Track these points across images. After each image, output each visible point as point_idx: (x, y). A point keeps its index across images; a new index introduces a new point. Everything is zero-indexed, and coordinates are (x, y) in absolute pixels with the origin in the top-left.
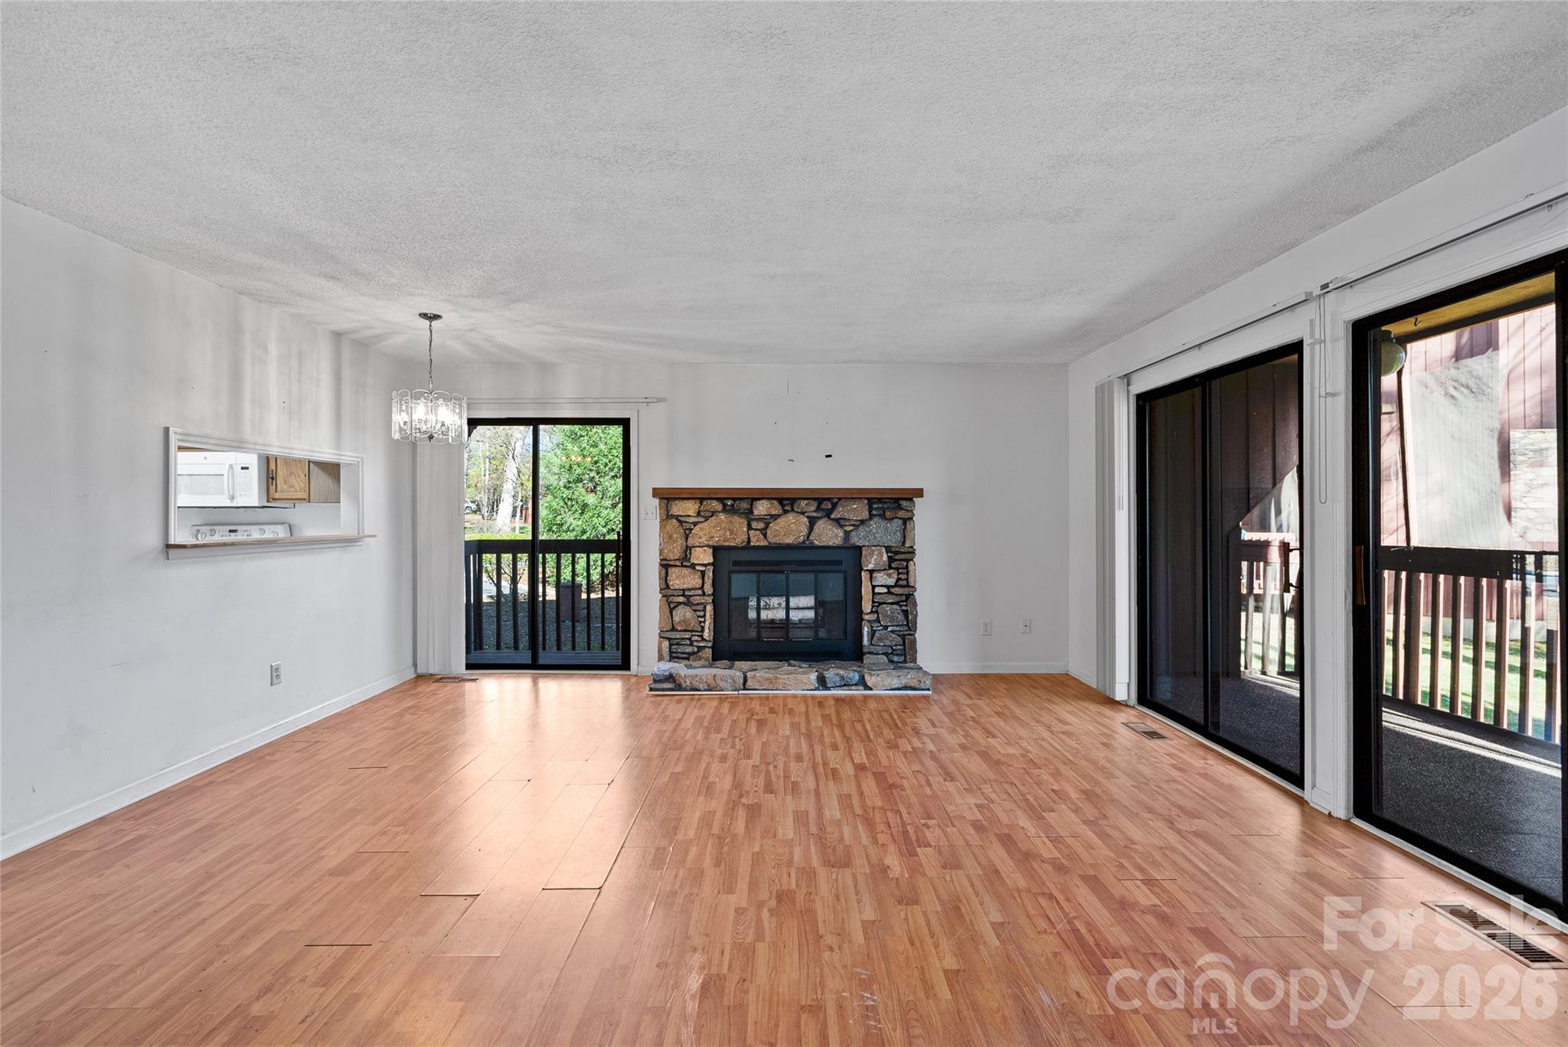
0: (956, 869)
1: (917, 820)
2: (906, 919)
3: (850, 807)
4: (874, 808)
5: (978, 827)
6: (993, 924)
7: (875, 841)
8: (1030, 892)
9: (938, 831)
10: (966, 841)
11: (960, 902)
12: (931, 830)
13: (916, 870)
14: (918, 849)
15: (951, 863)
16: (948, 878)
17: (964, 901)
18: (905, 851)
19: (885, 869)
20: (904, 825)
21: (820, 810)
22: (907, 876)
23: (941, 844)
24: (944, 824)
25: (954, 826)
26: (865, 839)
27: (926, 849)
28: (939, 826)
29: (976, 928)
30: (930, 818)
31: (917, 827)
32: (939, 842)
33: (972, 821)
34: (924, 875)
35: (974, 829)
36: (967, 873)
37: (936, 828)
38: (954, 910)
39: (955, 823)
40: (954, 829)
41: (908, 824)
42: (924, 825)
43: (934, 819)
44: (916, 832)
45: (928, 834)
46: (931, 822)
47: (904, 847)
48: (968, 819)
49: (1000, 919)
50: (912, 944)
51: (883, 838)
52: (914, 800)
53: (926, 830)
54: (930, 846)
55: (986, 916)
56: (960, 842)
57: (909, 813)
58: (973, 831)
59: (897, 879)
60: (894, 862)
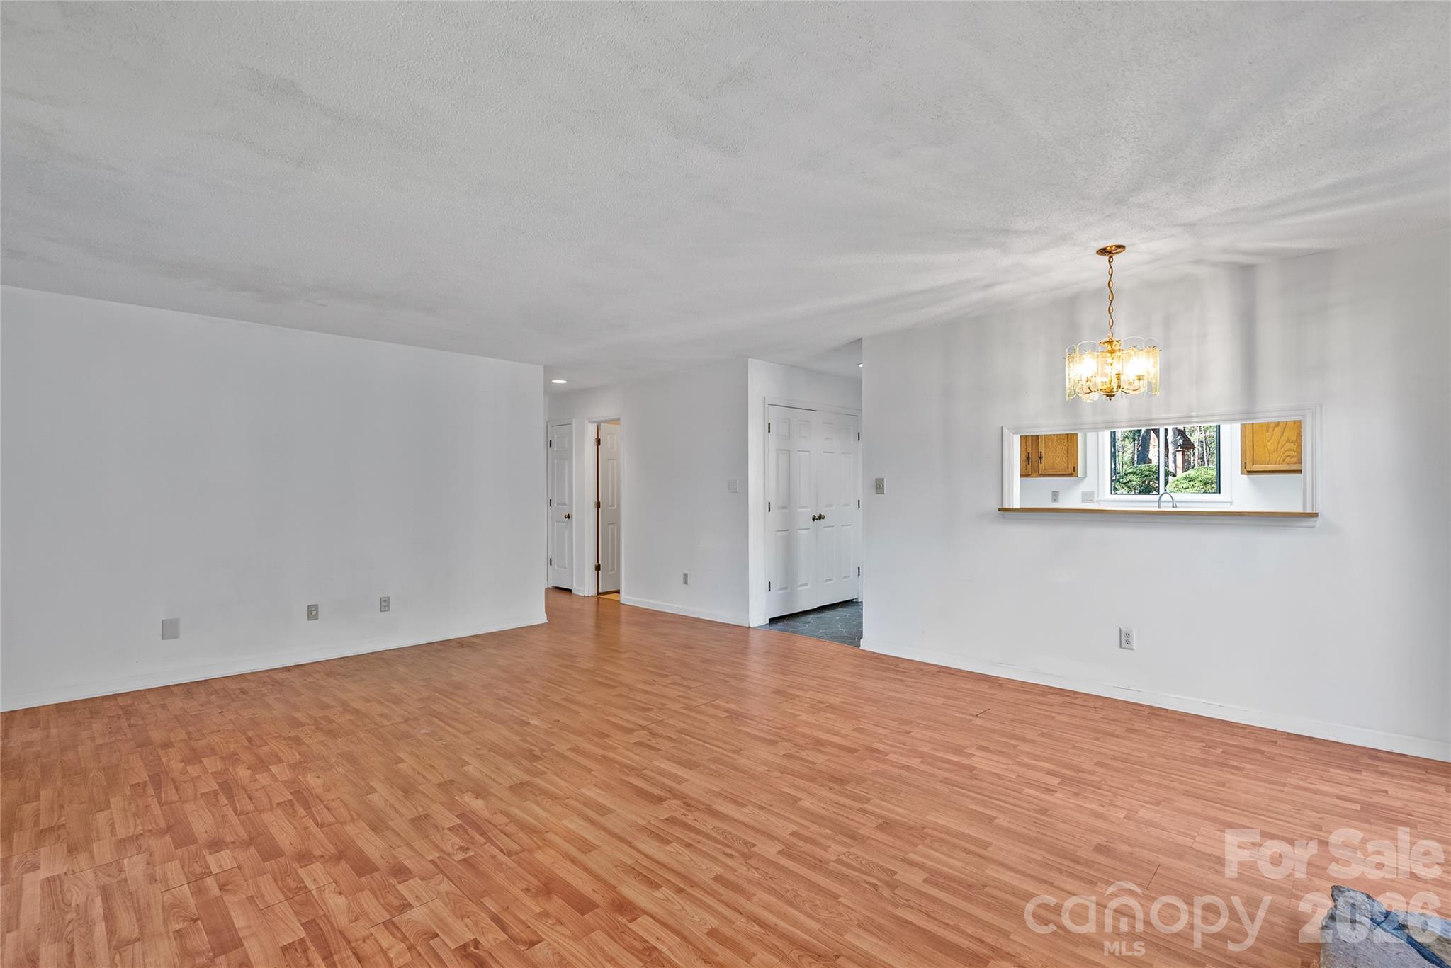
0: (415, 818)
1: (479, 851)
2: (441, 775)
3: (565, 837)
4: (539, 847)
5: (401, 872)
6: (376, 791)
7: (504, 813)
8: (342, 823)
9: (448, 847)
10: (412, 849)
11: (404, 797)
12: (457, 847)
13: (451, 805)
14: (459, 822)
15: (421, 823)
16: (420, 809)
17: (401, 798)
18: (470, 816)
19: (478, 795)
20: (489, 840)
21: (592, 822)
22: (456, 798)
23: (438, 836)
24: (444, 859)
25: (432, 861)
26: (515, 811)
27: (451, 825)
28: (449, 855)
29: (388, 786)
30: (465, 860)
31: (473, 843)
32: (441, 836)
33: (411, 878)
34: (442, 804)
35: (406, 867)
36: (404, 818)
37: (451, 851)
38: (408, 790)
39: (431, 866)
40: (430, 858)
41: (485, 844)
42: (468, 849)
43: (458, 862)
44: (472, 838)
45: (457, 840)
46: (460, 856)
47: (474, 819)
48: (417, 879)
49: (370, 796)
50: (430, 766)
51: (500, 819)
52: (500, 879)
53: (463, 844)
54: (449, 829)
55: (382, 795)
56: (418, 844)
57: (493, 857)
58: (407, 863)
59: (463, 793)
60: (478, 805)
